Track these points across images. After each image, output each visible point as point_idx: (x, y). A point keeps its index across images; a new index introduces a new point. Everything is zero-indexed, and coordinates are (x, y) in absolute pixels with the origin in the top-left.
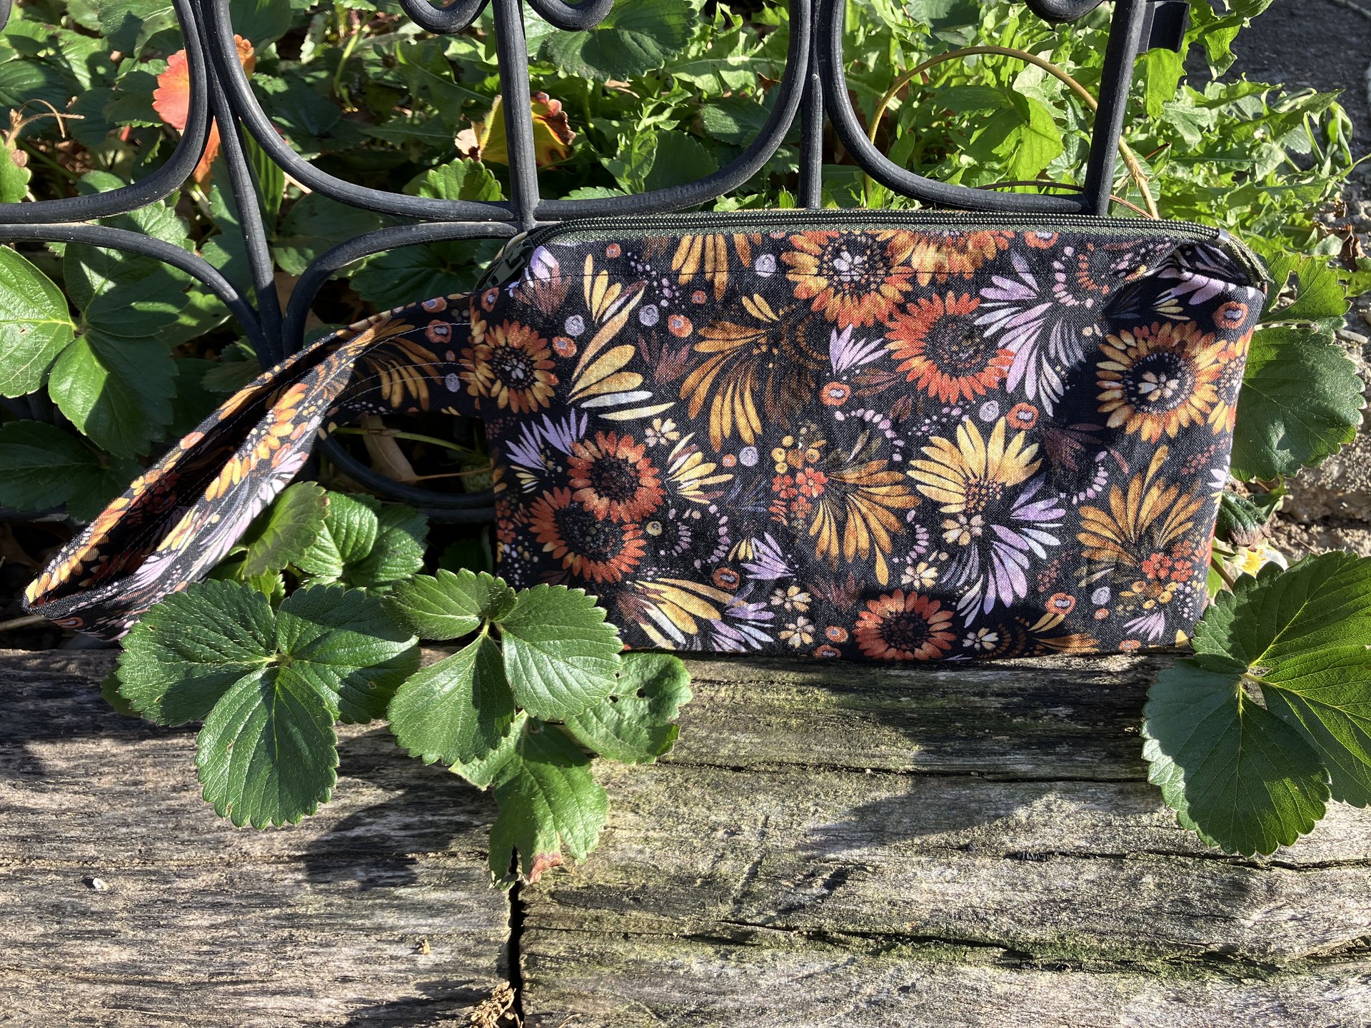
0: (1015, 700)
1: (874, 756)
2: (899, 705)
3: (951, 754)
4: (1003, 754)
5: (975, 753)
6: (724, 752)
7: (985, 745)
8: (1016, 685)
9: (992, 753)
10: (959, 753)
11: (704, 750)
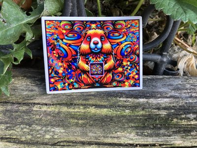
0: (173, 111)
1: (114, 137)
2: (125, 114)
3: (147, 136)
4: (170, 136)
5: (158, 135)
6: (48, 137)
7: (162, 131)
8: (172, 105)
9: (164, 135)
10: (150, 135)
11: (39, 136)
